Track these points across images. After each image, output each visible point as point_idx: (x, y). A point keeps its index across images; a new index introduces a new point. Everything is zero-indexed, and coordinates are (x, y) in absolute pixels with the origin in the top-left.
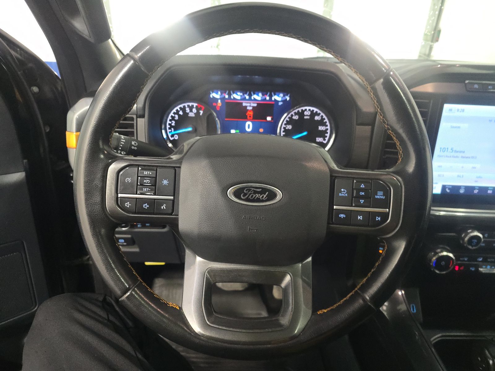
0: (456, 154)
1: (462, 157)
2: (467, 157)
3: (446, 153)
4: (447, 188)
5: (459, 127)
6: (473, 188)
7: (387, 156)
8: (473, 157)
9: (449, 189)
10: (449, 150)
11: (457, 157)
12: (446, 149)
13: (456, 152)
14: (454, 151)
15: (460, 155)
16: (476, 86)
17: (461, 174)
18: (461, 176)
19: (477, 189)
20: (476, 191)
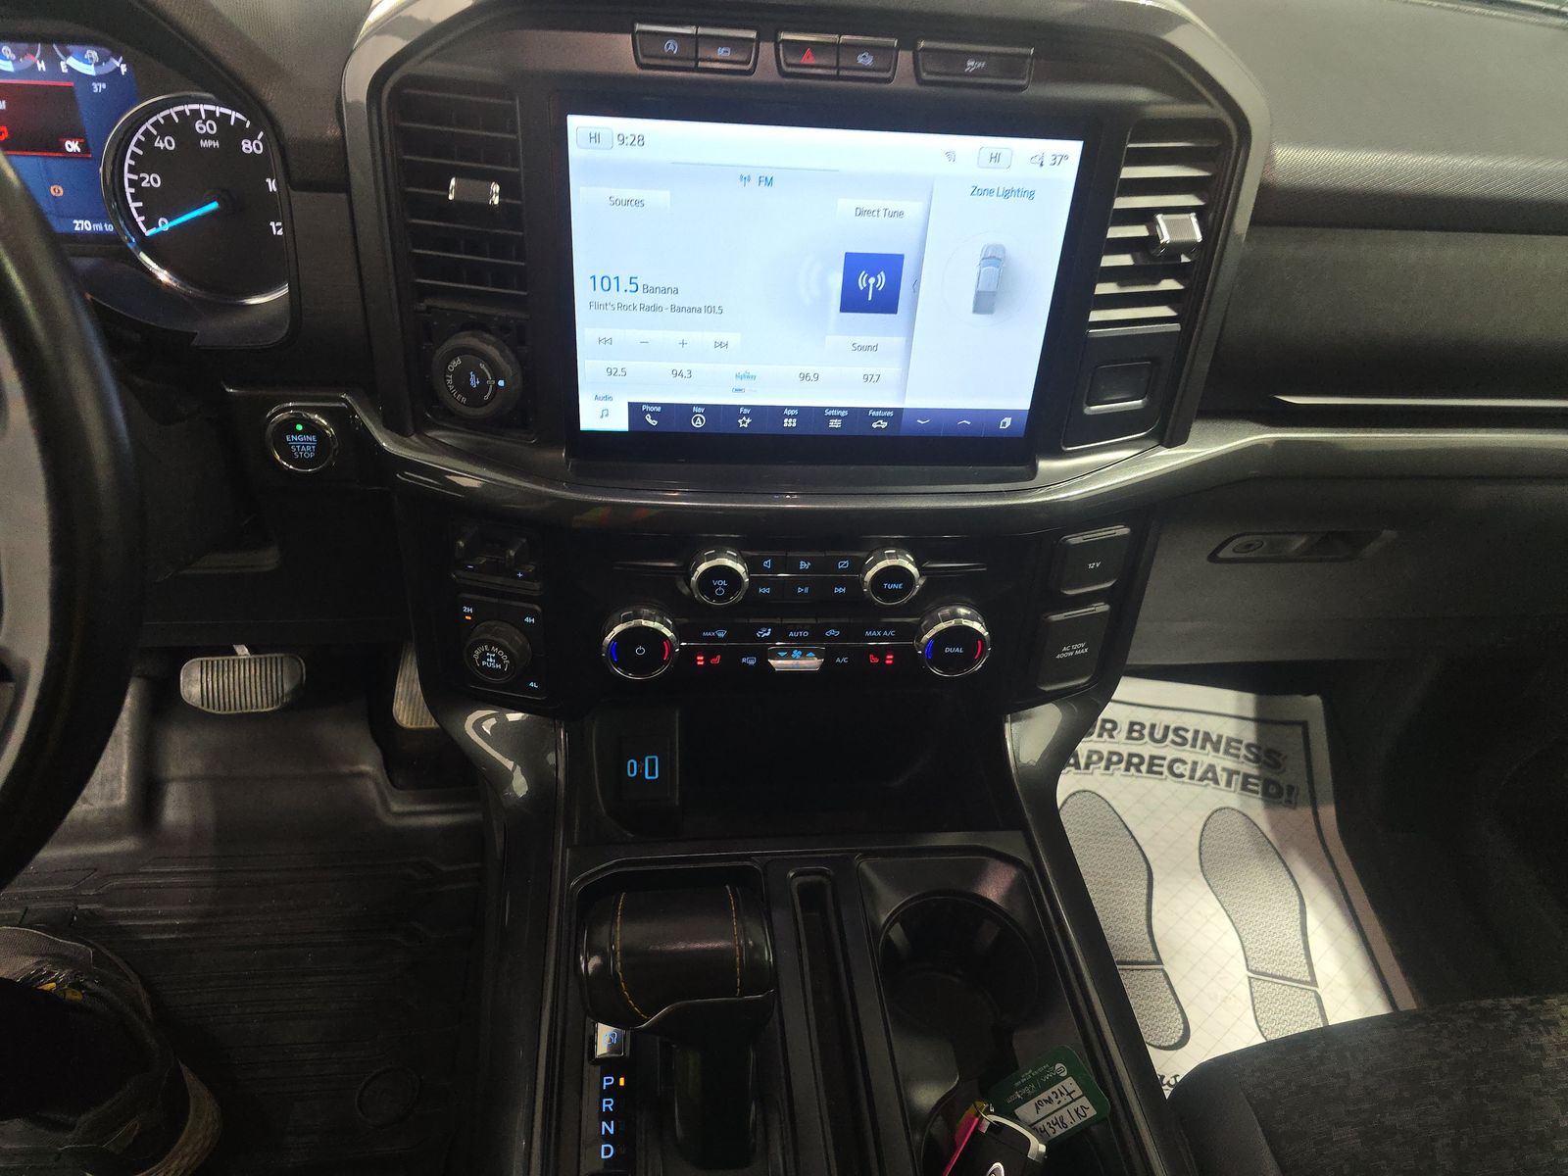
0: (650, 299)
1: (673, 308)
2: (690, 310)
3: (613, 297)
4: (646, 412)
5: (639, 203)
6: (733, 411)
7: (428, 302)
8: (709, 309)
9: (654, 415)
10: (624, 283)
11: (656, 308)
12: (614, 283)
13: (647, 289)
14: (640, 288)
15: (664, 300)
16: (671, 47)
17: (683, 366)
18: (686, 374)
19: (747, 416)
20: (744, 423)
